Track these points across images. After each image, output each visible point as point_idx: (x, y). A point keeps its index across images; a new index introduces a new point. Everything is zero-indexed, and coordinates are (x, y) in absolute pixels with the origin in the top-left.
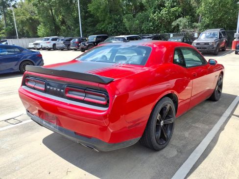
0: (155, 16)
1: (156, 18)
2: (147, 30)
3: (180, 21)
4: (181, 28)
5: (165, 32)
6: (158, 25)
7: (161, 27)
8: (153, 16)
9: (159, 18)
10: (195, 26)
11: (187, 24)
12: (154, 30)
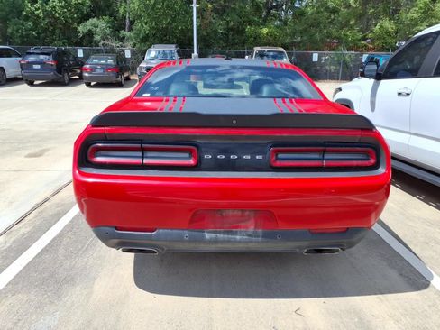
0: (37, 9)
1: (40, 13)
2: (22, 36)
3: (94, 25)
4: (97, 38)
5: (64, 43)
6: (47, 29)
7: (53, 32)
8: (33, 9)
9: (48, 14)
10: (124, 38)
11: (108, 31)
12: (38, 38)
